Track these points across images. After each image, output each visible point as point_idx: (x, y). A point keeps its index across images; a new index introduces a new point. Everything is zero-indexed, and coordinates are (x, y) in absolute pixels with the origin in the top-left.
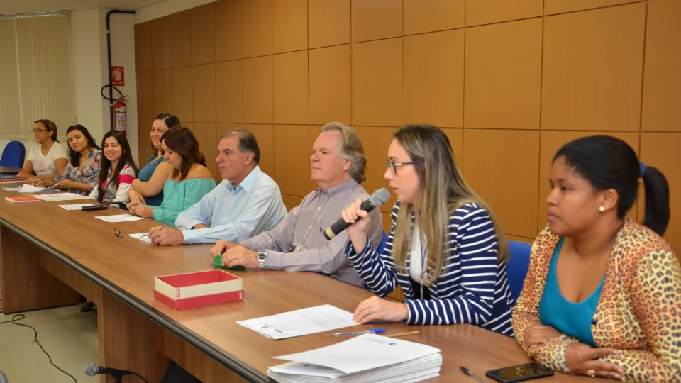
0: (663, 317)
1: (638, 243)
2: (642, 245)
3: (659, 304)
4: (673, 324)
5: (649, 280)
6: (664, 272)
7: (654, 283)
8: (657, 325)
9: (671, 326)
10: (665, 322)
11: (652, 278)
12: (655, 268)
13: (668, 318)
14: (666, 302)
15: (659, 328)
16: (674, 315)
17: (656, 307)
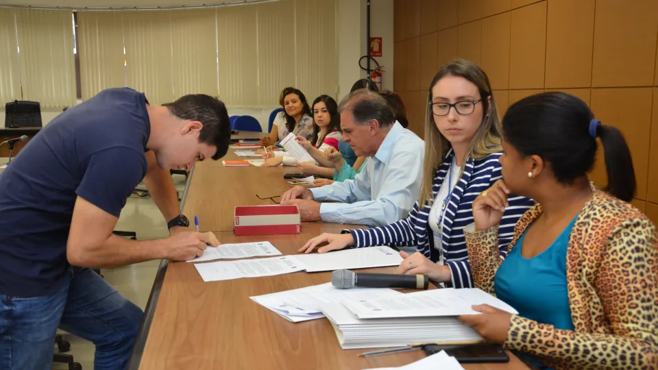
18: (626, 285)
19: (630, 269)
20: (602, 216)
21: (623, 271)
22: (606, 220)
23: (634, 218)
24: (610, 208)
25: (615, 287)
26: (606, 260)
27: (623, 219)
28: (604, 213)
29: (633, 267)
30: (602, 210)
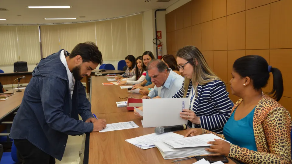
0: (277, 135)
1: (268, 105)
2: (269, 106)
3: (275, 130)
4: (281, 138)
5: (272, 119)
6: (279, 116)
7: (274, 120)
8: (274, 138)
9: (280, 139)
10: (278, 137)
11: (273, 118)
12: (275, 114)
13: (279, 136)
14: (279, 129)
15: (275, 140)
16: (282, 135)
17: (274, 131)
18: (274, 133)
19: (276, 127)
20: (266, 106)
21: (274, 128)
22: (267, 107)
23: (278, 107)
24: (269, 103)
25: (270, 134)
26: (267, 124)
27: (274, 108)
28: (266, 105)
29: (278, 126)
30: (266, 103)
